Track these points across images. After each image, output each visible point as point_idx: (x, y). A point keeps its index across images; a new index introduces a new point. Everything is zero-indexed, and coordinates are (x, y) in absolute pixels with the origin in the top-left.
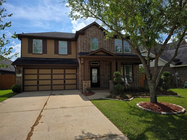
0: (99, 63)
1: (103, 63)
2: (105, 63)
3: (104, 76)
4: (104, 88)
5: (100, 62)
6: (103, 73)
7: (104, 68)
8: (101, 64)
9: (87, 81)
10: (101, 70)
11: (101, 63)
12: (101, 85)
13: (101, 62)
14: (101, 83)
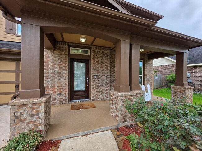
0: (89, 50)
1: (97, 50)
2: (101, 52)
3: (99, 77)
4: (98, 100)
5: (90, 48)
6: (96, 72)
7: (100, 62)
8: (92, 54)
9: (26, 101)
10: (92, 64)
11: (94, 52)
12: (92, 96)
13: (92, 49)
14: (92, 92)
